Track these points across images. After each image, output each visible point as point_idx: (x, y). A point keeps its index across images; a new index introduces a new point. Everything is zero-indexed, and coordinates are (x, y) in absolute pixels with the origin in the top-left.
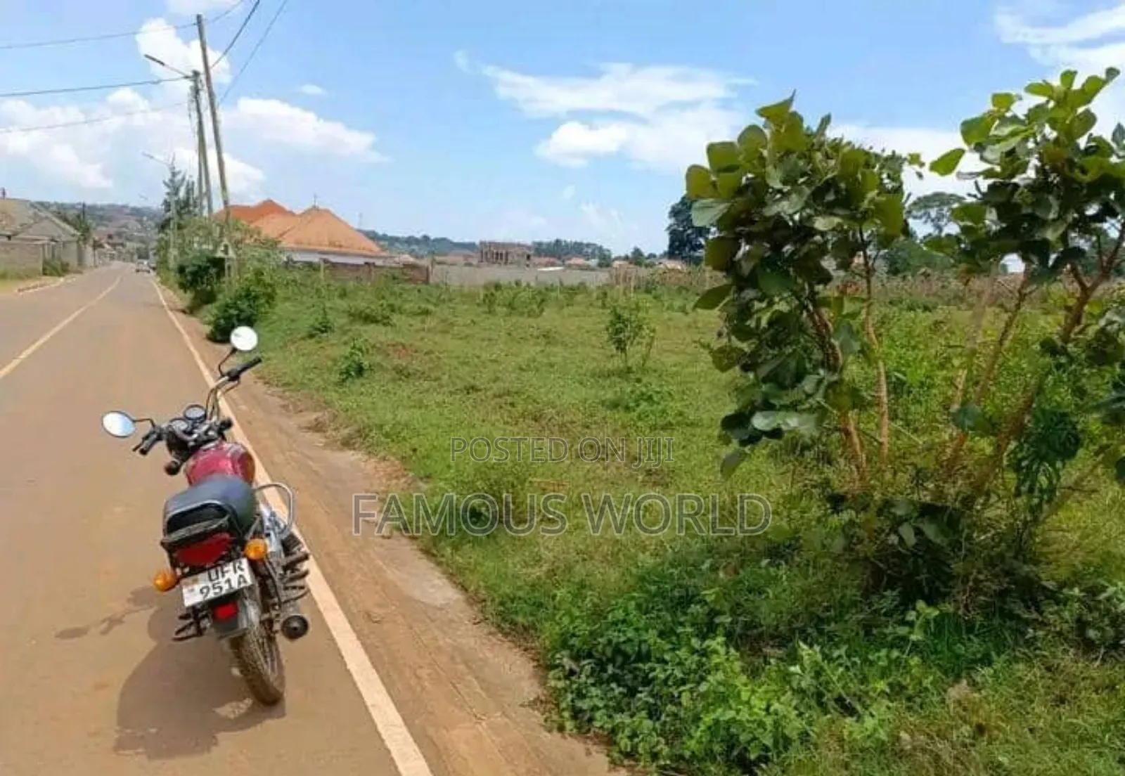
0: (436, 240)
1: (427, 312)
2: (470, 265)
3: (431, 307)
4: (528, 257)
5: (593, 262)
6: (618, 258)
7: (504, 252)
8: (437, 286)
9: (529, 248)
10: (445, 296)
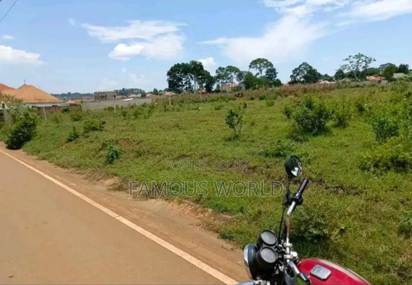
4: (115, 96)
5: (139, 95)
6: (148, 93)
7: (105, 95)
9: (113, 93)
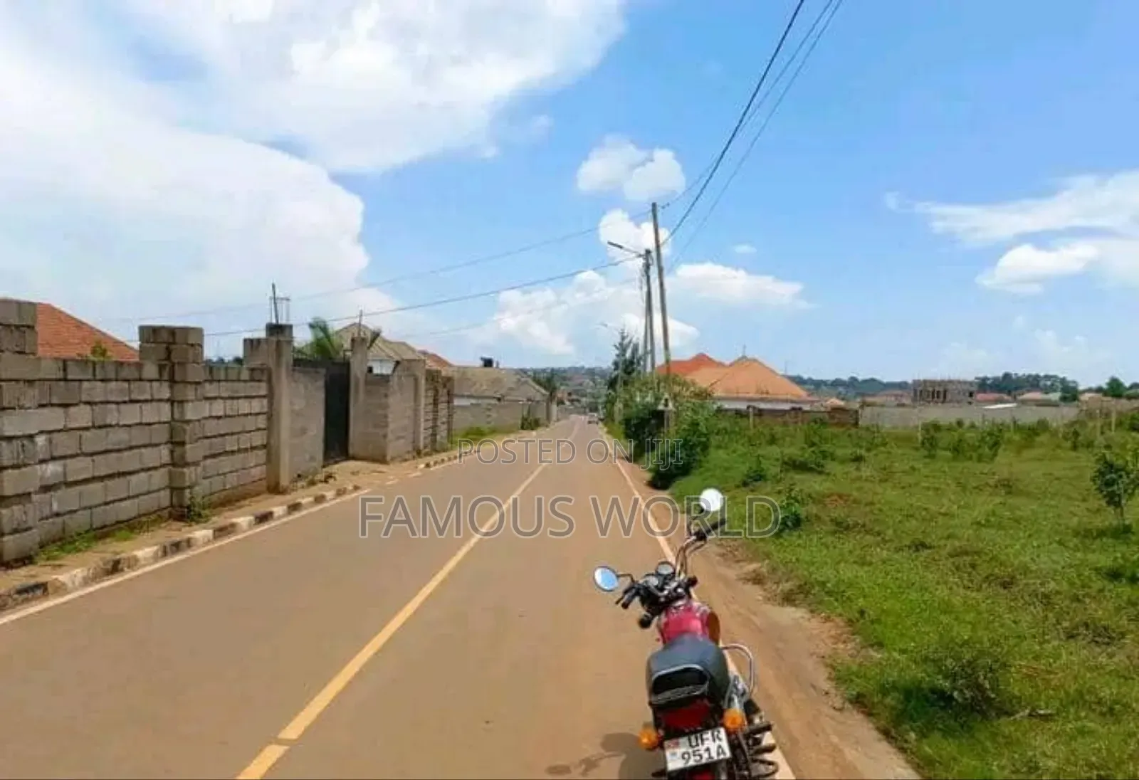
0: (865, 381)
1: (858, 459)
2: (903, 405)
3: (863, 452)
4: (971, 394)
5: (1055, 396)
6: (1090, 390)
7: (942, 390)
8: (867, 429)
9: (971, 383)
10: (876, 440)
